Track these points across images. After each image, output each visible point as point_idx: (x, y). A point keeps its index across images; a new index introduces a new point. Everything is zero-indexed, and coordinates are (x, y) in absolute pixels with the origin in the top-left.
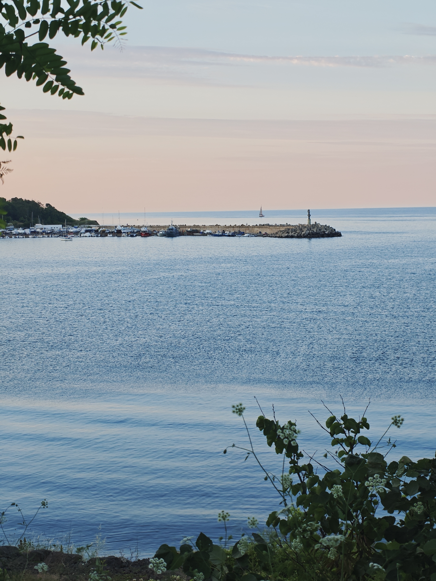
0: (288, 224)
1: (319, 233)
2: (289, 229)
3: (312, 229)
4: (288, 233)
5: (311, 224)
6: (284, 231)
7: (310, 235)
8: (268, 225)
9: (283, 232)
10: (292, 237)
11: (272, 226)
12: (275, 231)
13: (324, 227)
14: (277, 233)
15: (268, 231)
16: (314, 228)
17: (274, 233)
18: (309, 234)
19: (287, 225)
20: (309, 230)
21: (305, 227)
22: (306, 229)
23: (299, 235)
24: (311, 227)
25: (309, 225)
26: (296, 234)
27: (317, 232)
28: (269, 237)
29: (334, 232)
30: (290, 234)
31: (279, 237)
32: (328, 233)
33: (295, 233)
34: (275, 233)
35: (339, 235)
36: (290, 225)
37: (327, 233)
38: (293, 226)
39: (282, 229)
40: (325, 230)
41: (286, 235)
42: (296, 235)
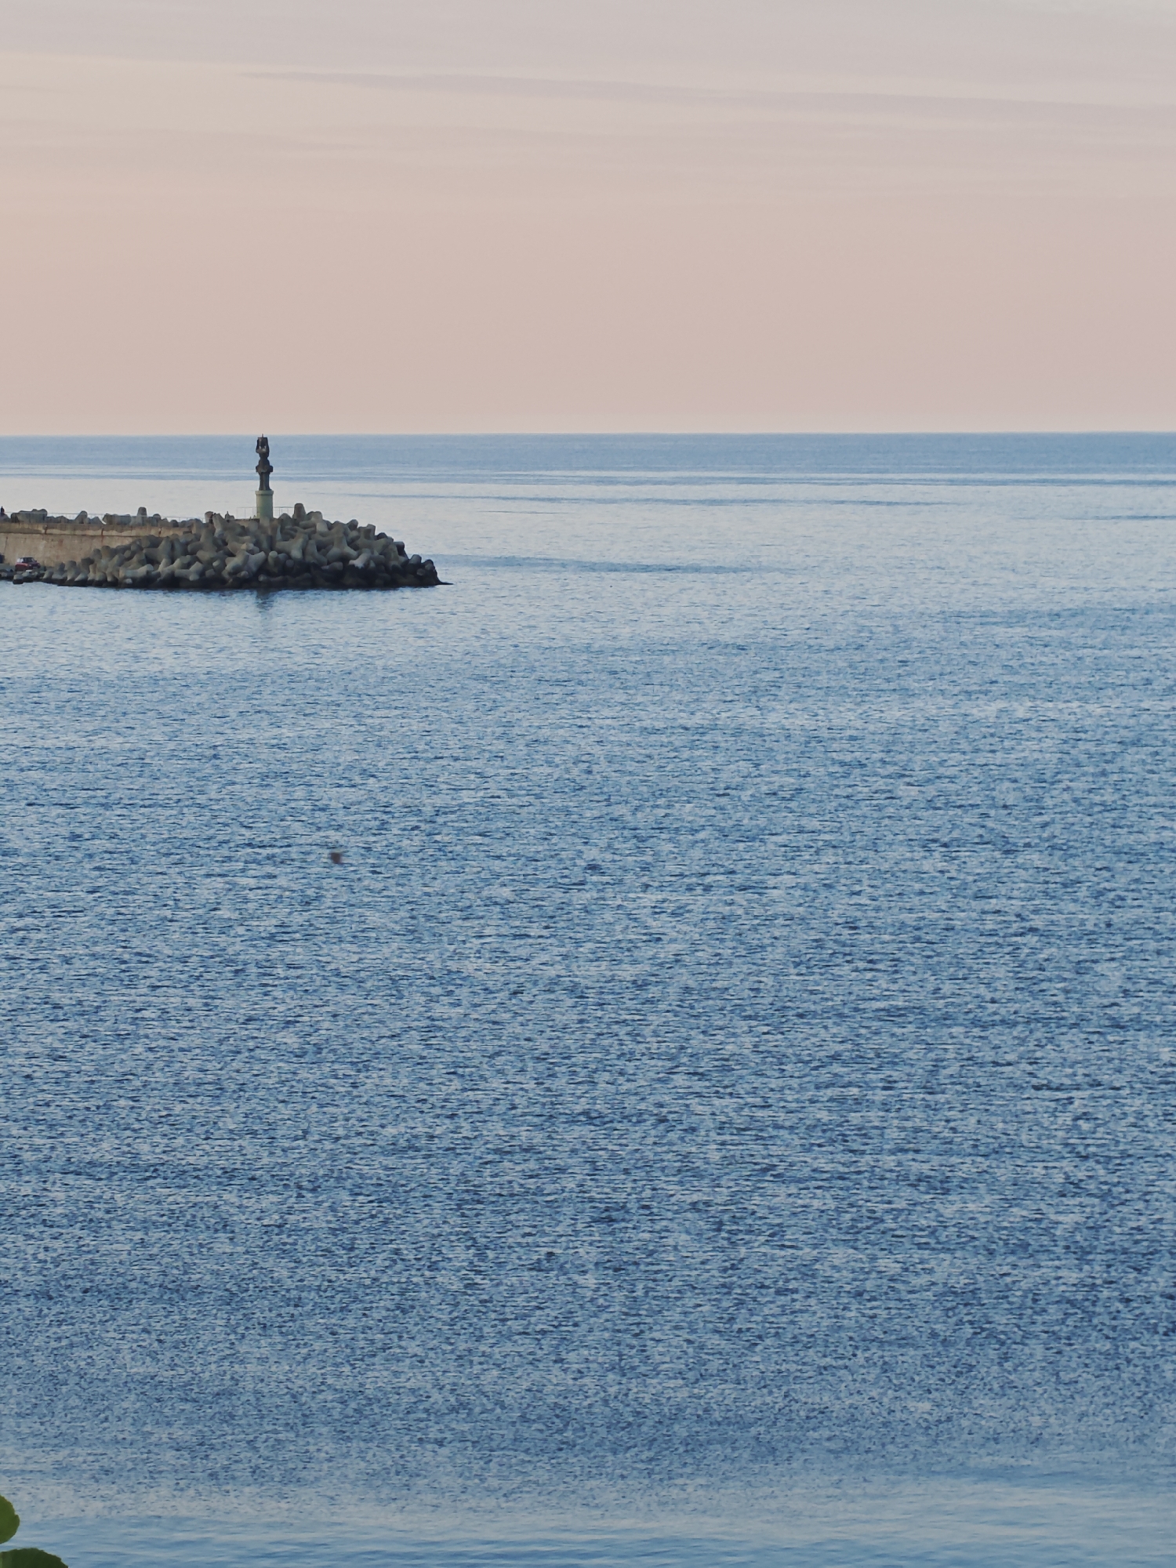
0: (150, 514)
1: (317, 566)
2: (155, 543)
3: (280, 544)
4: (152, 561)
5: (276, 515)
6: (127, 554)
7: (269, 573)
8: (40, 517)
9: (124, 555)
10: (173, 584)
11: (61, 521)
12: (78, 549)
13: (346, 534)
14: (89, 562)
15: (42, 550)
16: (288, 536)
17: (73, 563)
18: (263, 568)
19: (145, 520)
20: (265, 545)
21: (244, 531)
22: (246, 544)
23: (209, 573)
24: (274, 529)
25: (265, 523)
26: (196, 566)
27: (309, 559)
28: (50, 581)
29: (396, 562)
30: (163, 568)
31: (102, 584)
32: (367, 565)
33: (188, 566)
34: (78, 561)
35: (422, 575)
36: (157, 518)
37: (358, 563)
38: (175, 524)
39: (119, 540)
40: (349, 550)
41: (142, 570)
42: (192, 574)
